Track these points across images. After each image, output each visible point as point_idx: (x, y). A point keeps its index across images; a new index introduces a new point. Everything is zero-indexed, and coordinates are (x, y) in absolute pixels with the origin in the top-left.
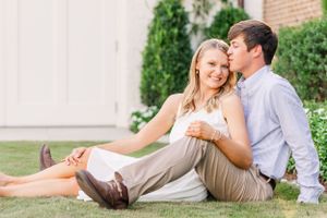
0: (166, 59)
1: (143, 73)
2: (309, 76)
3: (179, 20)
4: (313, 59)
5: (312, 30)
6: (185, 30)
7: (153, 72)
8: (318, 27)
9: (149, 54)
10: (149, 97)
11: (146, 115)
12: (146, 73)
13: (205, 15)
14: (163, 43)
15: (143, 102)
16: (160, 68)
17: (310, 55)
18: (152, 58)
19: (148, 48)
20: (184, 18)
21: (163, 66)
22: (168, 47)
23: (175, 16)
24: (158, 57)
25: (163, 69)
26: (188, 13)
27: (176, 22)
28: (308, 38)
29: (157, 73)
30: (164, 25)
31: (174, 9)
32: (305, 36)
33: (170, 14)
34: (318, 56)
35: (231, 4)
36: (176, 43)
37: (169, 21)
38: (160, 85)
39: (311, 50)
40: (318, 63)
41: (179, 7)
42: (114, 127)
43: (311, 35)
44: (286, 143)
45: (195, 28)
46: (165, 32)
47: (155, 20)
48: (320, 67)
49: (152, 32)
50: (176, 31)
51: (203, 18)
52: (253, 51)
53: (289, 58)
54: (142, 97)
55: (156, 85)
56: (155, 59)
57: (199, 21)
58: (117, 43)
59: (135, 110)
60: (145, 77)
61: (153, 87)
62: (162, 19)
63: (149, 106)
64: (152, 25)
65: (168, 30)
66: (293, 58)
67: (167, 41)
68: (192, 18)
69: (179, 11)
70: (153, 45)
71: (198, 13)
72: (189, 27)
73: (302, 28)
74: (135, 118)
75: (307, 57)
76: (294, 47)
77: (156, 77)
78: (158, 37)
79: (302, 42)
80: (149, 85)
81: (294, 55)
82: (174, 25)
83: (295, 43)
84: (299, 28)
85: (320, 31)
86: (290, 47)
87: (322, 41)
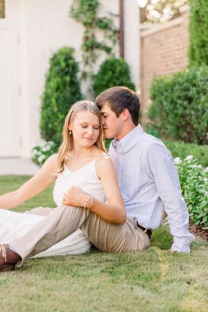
0: (60, 102)
1: (42, 113)
2: (178, 119)
3: (71, 69)
4: (181, 105)
5: (181, 80)
6: (76, 77)
7: (50, 114)
8: (186, 77)
9: (47, 98)
10: (47, 134)
11: (45, 150)
12: (44, 114)
13: (93, 64)
14: (58, 89)
15: (42, 137)
16: (56, 109)
17: (179, 101)
18: (48, 101)
19: (46, 93)
20: (74, 67)
21: (58, 108)
22: (61, 93)
23: (67, 66)
24: (53, 100)
25: (59, 111)
26: (77, 63)
27: (69, 71)
28: (177, 87)
29: (53, 114)
30: (58, 73)
31: (66, 60)
32: (175, 85)
33: (63, 65)
34: (186, 103)
35: (114, 55)
36: (68, 88)
37: (62, 70)
38: (56, 124)
39: (179, 98)
40: (185, 108)
41: (71, 58)
42: (19, 157)
43: (180, 84)
44: (159, 198)
45: (85, 75)
46: (59, 80)
47: (51, 70)
48: (187, 112)
49: (49, 80)
50: (68, 78)
51: (91, 67)
52: (122, 115)
53: (162, 103)
54: (42, 134)
55: (52, 124)
56: (51, 102)
57: (88, 69)
58: (20, 88)
59: (36, 145)
60: (43, 118)
61: (50, 126)
62: (57, 68)
63: (47, 141)
64: (48, 74)
65: (62, 77)
66: (165, 103)
67: (61, 87)
68: (81, 67)
69: (71, 62)
70: (49, 91)
71: (87, 63)
72: (79, 75)
73: (172, 78)
74: (36, 152)
75: (176, 103)
76: (166, 94)
77: (52, 117)
78: (53, 84)
79: (172, 90)
80: (47, 124)
81: (166, 100)
82: (67, 74)
83: (167, 91)
84: (170, 78)
85: (187, 81)
86: (162, 94)
87: (189, 90)
